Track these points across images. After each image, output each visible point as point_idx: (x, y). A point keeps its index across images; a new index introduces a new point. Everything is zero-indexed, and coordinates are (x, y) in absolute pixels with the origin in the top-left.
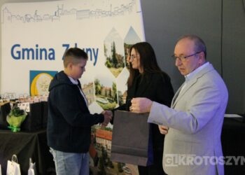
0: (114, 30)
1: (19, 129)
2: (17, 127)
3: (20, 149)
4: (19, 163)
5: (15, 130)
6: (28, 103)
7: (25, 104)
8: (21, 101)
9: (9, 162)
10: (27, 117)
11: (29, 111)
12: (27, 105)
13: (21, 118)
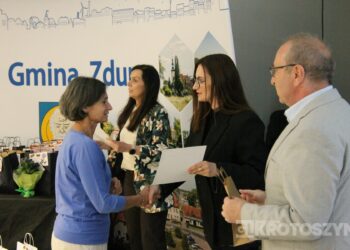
0: (176, 38)
1: (33, 193)
2: (31, 190)
3: (37, 224)
4: (36, 246)
5: (26, 195)
6: (46, 153)
7: (41, 154)
8: (34, 150)
9: (19, 244)
10: (45, 173)
11: (47, 164)
12: (44, 156)
13: (36, 176)
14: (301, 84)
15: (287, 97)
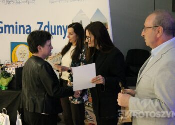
0: (81, 11)
2: (6, 87)
4: (8, 115)
5: (4, 89)
6: (14, 68)
7: (12, 68)
8: (8, 66)
10: (13, 78)
11: (15, 74)
12: (13, 70)
13: (9, 80)
14: (161, 36)
15: (153, 43)
